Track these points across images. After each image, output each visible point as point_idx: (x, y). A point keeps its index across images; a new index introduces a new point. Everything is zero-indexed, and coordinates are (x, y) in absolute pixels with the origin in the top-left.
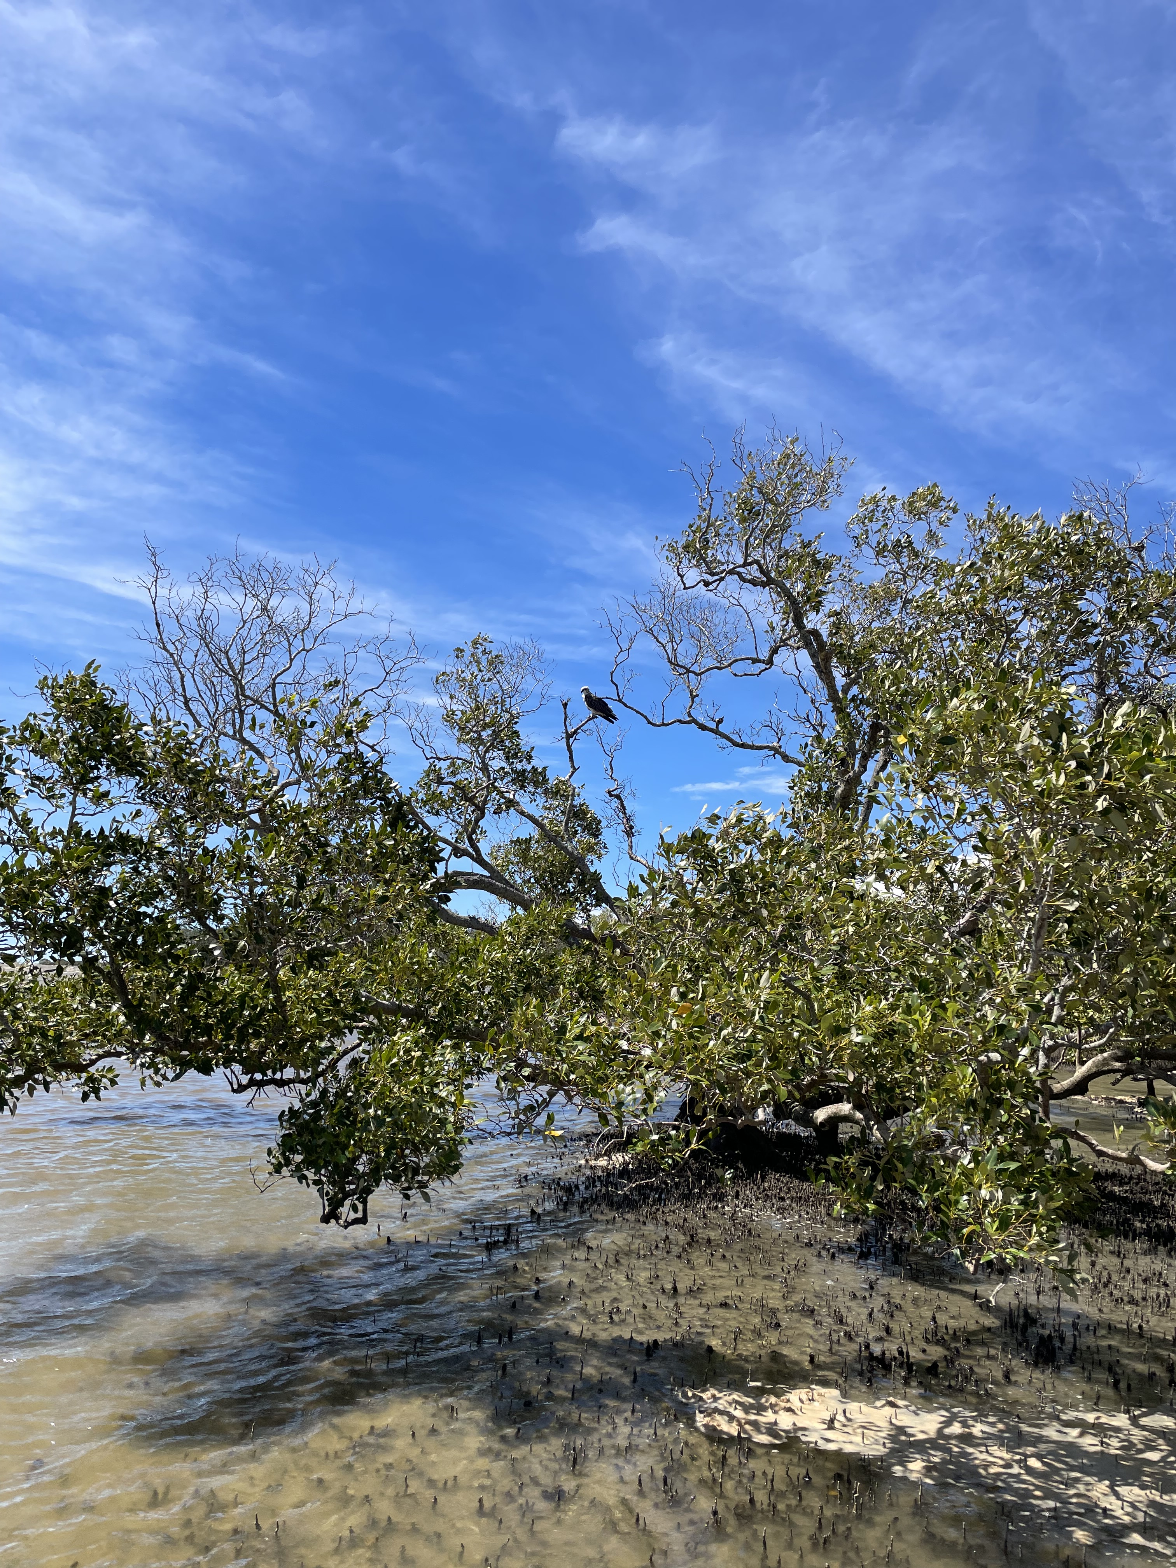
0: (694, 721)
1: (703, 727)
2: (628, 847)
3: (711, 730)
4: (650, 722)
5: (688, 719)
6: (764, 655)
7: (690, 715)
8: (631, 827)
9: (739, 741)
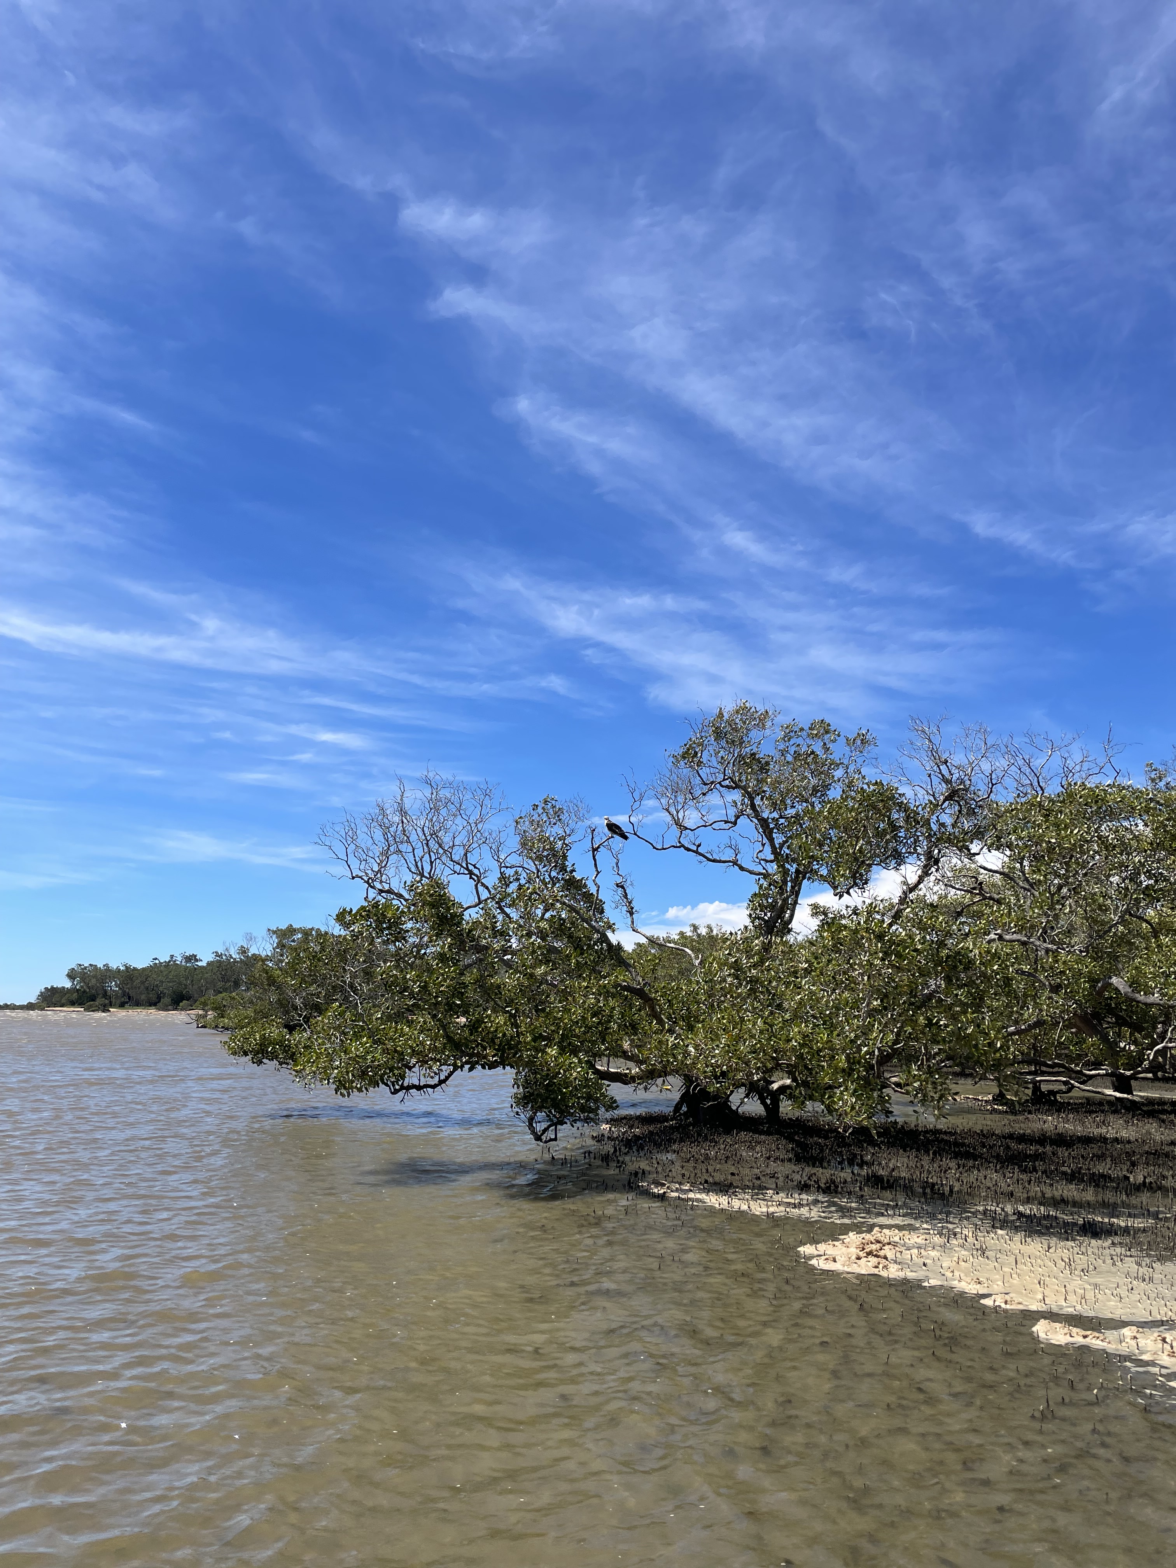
0: (683, 846)
1: (688, 849)
2: (630, 923)
3: (693, 851)
4: (654, 848)
5: (678, 845)
6: (733, 820)
7: (680, 842)
8: (632, 908)
9: (711, 857)
